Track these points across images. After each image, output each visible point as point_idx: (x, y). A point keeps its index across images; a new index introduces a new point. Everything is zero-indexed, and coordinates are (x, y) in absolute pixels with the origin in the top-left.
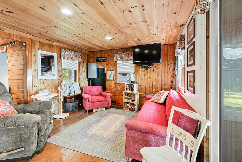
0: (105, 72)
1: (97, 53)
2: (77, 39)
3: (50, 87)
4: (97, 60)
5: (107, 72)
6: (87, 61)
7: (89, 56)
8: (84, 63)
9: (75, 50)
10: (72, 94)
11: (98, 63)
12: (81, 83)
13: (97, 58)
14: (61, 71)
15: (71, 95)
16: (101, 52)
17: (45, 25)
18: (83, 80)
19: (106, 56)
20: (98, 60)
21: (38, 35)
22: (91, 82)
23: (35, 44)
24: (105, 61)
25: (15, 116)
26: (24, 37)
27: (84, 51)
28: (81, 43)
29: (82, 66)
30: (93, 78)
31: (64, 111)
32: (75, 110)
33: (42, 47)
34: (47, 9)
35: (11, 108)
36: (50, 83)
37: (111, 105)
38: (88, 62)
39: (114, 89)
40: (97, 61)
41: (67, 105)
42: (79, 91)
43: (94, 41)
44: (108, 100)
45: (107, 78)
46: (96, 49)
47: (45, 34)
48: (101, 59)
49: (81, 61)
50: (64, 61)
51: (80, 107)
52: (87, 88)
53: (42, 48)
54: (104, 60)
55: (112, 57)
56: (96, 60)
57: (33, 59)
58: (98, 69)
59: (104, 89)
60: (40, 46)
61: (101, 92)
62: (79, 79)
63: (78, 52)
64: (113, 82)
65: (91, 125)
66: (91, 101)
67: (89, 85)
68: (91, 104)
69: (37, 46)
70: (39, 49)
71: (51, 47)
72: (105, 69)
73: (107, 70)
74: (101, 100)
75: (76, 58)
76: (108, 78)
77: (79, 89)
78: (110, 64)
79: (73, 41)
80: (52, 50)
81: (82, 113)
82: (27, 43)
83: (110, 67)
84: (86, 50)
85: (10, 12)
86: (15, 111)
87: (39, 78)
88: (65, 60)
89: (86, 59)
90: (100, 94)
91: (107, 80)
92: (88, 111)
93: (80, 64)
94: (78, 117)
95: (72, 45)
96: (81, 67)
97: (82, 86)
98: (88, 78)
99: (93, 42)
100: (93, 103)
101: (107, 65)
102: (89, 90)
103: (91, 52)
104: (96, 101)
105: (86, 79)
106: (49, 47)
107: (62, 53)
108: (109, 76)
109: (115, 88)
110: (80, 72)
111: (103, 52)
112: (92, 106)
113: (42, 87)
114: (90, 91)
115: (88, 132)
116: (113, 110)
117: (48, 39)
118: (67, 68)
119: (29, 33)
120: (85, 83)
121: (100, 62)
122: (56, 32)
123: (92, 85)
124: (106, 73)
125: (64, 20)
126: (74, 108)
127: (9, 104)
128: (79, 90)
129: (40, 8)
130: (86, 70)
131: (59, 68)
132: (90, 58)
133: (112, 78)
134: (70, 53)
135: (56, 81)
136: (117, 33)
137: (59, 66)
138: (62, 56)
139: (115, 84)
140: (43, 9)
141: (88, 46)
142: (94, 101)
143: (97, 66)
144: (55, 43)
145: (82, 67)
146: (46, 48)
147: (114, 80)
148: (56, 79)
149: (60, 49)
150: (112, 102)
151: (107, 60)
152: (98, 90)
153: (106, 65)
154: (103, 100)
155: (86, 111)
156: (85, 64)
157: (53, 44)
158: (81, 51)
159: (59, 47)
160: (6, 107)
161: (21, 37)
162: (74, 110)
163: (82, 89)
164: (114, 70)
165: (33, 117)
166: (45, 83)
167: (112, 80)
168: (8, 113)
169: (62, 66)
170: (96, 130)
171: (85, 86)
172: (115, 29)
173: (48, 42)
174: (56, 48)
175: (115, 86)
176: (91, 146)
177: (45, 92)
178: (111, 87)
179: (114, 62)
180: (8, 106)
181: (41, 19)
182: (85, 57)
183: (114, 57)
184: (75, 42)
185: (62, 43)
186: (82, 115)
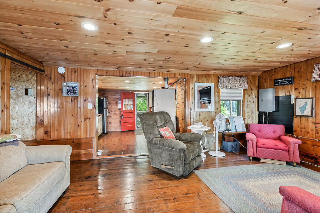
0: (292, 102)
1: (275, 72)
2: (234, 61)
3: (206, 119)
4: (275, 83)
5: (295, 101)
6: (258, 86)
7: (262, 79)
8: (252, 89)
9: (237, 74)
10: (233, 131)
11: (277, 88)
12: (247, 118)
13: (275, 80)
14: (218, 102)
15: (229, 132)
16: (284, 69)
17: (195, 58)
18: (250, 113)
19: (293, 75)
20: (278, 83)
21: (194, 68)
22: (264, 118)
23: (193, 77)
24: (292, 83)
25: (169, 140)
26: (184, 74)
27: (253, 73)
28: (242, 64)
29: (250, 94)
30: (268, 111)
31: (222, 150)
32: (235, 152)
33: (198, 79)
34: (189, 46)
35: (171, 134)
36: (207, 116)
37: (299, 160)
38: (259, 88)
39: (314, 134)
40: (275, 86)
41: (225, 143)
42: (243, 129)
43: (259, 57)
44: (292, 150)
45: (295, 113)
46: (271, 67)
47: (198, 66)
48: (284, 80)
49: (247, 88)
50: (223, 91)
51: (243, 151)
52: (257, 125)
53: (198, 81)
54: (288, 81)
55: (309, 74)
56: (273, 83)
57: (191, 92)
58: (277, 99)
59: (289, 130)
60: (197, 78)
61: (282, 135)
62: (244, 112)
63: (242, 76)
64: (311, 119)
65: (248, 176)
66: (256, 145)
67: (260, 122)
68: (256, 149)
69: (195, 79)
70: (196, 82)
71: (208, 76)
72: (292, 98)
73: (297, 98)
74: (275, 147)
75: (238, 85)
76: (298, 112)
77: (242, 125)
78: (304, 87)
79: (231, 65)
80: (209, 80)
81: (242, 158)
82: (186, 78)
83: (303, 92)
84: (255, 71)
85: (170, 58)
86: (174, 136)
87: (196, 111)
88: (224, 89)
89: (257, 84)
90: (279, 139)
91: (297, 116)
92: (251, 158)
93: (246, 92)
94: (235, 161)
95: (231, 70)
96: (248, 96)
97: (248, 122)
98: (260, 112)
99: (259, 59)
100: (259, 148)
101: (297, 89)
102: (258, 129)
103: (264, 72)
104: (265, 146)
105: (257, 112)
106: (205, 77)
107: (220, 81)
108: (300, 108)
109: (314, 132)
110: (246, 104)
111: (287, 69)
112: (258, 152)
113: (198, 119)
114: (260, 131)
115: (239, 182)
116: (303, 169)
117: (204, 70)
118: (225, 98)
119: (187, 69)
120: (254, 118)
121: (282, 86)
122: (207, 61)
123: (266, 123)
124: (293, 104)
125: (208, 48)
126: (233, 149)
127: (170, 131)
128: (243, 127)
129: (185, 47)
130: (256, 99)
131: (216, 100)
132: (263, 81)
133: (307, 112)
134: (231, 80)
135: (213, 114)
136: (296, 33)
137: (216, 97)
138: (220, 85)
139: (315, 123)
140: (187, 47)
141: (254, 66)
142: (262, 146)
143: (277, 92)
144: (212, 72)
145: (250, 96)
146: (203, 79)
147: (311, 116)
148: (213, 112)
149: (218, 77)
150: (301, 155)
151: (296, 81)
152: (274, 132)
153: (293, 89)
154: (280, 147)
155: (249, 157)
156: (255, 92)
157: (210, 74)
158: (247, 74)
159: (217, 75)
160: (168, 132)
161: (182, 74)
162: (233, 151)
163: (247, 126)
164: (312, 98)
165: (180, 144)
166: (201, 115)
167: (308, 116)
168: (169, 137)
169: (219, 97)
170: (252, 185)
171: (254, 123)
172: (287, 30)
173: (204, 73)
174: (213, 78)
175: (316, 127)
176: (234, 199)
177: (198, 124)
178: (305, 129)
179: (313, 82)
180: (170, 132)
181: (190, 55)
182: (254, 81)
183: (311, 73)
184: (233, 65)
185: (219, 70)
186: (242, 161)
